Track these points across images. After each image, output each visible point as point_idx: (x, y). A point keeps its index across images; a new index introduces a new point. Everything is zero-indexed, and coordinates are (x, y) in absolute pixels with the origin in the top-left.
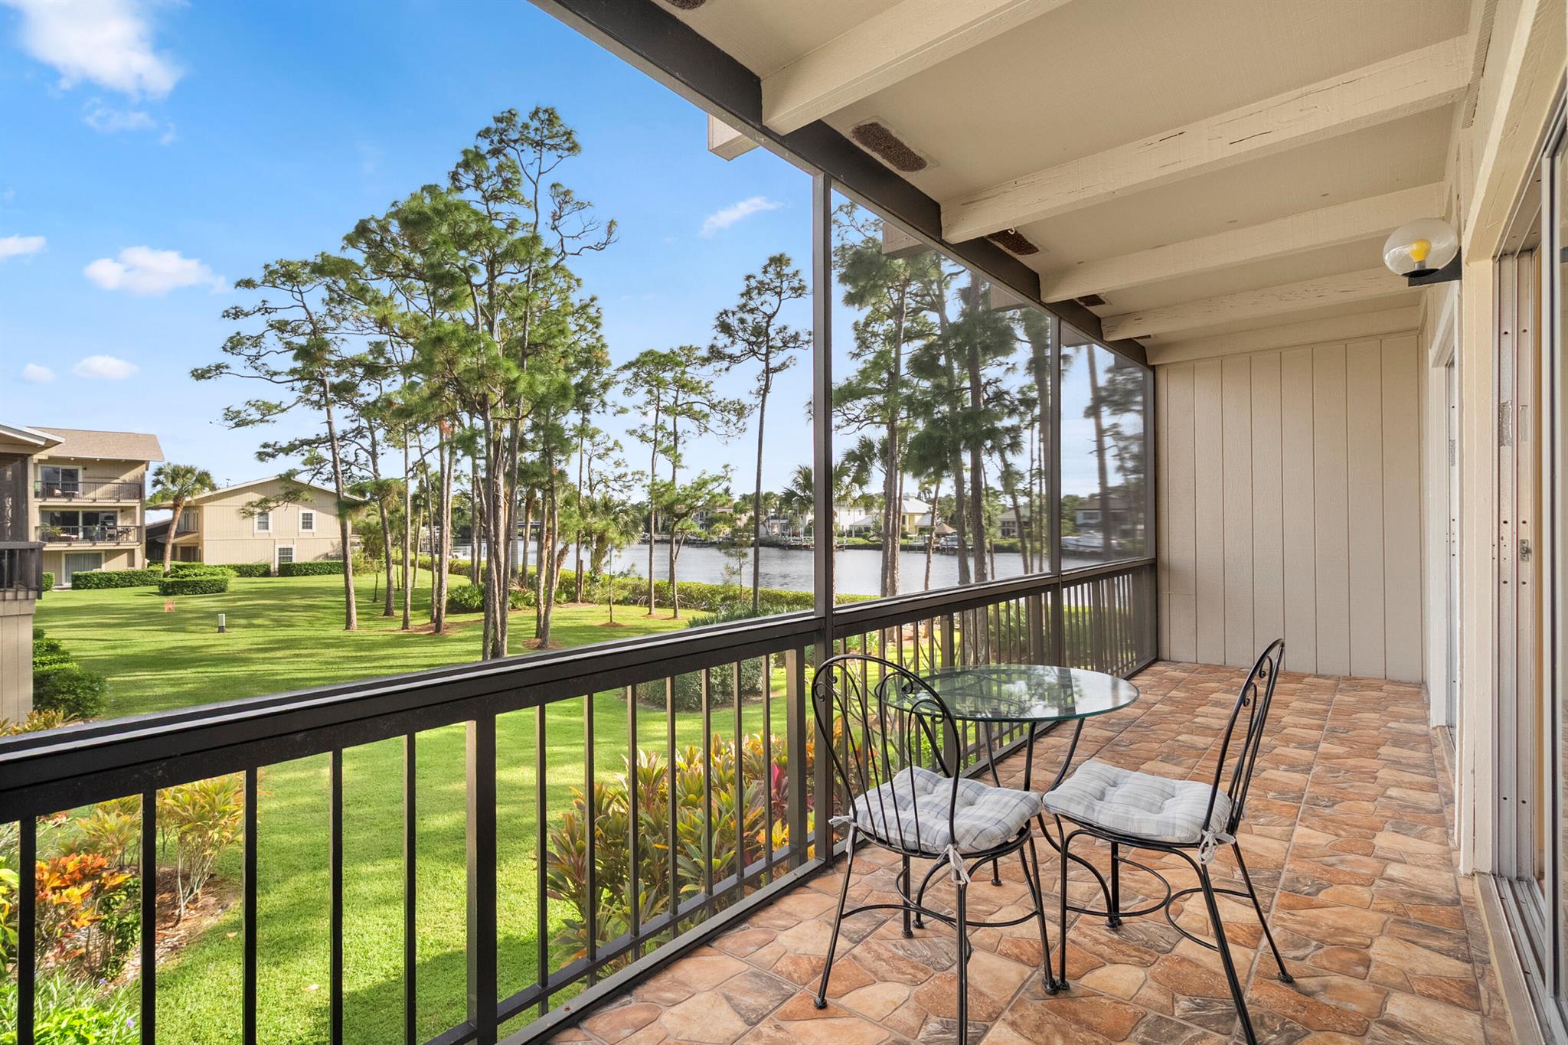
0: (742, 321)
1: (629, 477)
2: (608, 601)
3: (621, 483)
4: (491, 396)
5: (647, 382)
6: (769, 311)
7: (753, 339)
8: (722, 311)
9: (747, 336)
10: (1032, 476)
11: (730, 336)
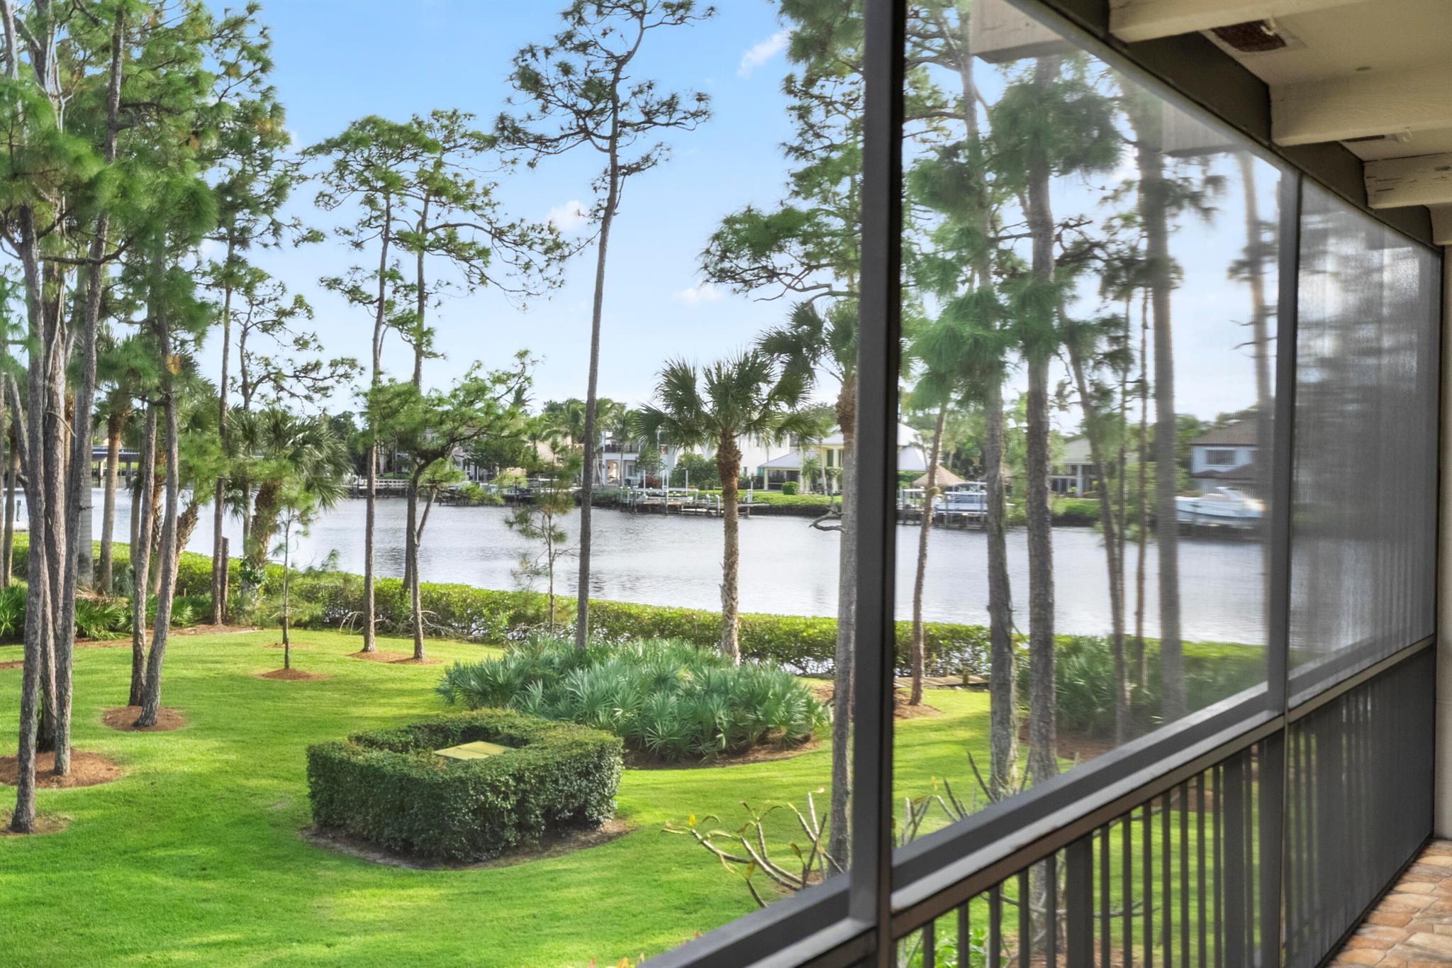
0: (566, 69)
1: (325, 371)
2: (282, 622)
3: (309, 382)
4: (40, 208)
5: (365, 182)
6: (619, 51)
7: (585, 105)
8: (525, 46)
9: (571, 99)
10: (1125, 393)
11: (540, 96)
